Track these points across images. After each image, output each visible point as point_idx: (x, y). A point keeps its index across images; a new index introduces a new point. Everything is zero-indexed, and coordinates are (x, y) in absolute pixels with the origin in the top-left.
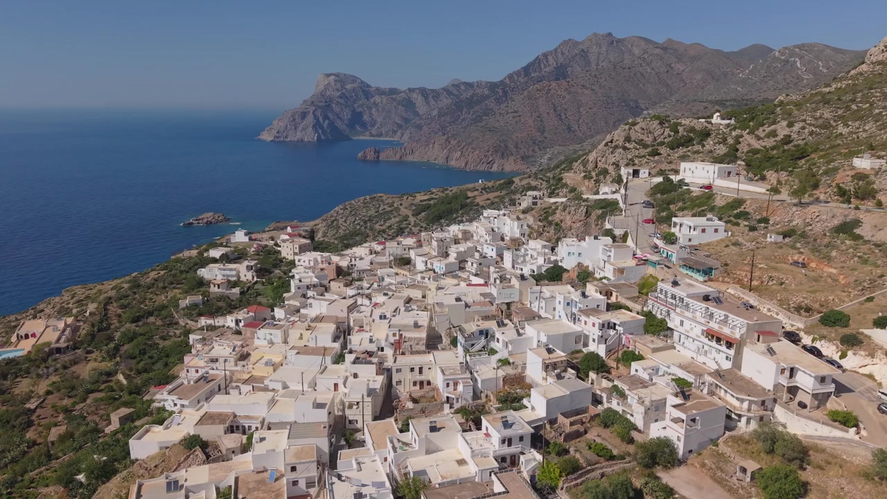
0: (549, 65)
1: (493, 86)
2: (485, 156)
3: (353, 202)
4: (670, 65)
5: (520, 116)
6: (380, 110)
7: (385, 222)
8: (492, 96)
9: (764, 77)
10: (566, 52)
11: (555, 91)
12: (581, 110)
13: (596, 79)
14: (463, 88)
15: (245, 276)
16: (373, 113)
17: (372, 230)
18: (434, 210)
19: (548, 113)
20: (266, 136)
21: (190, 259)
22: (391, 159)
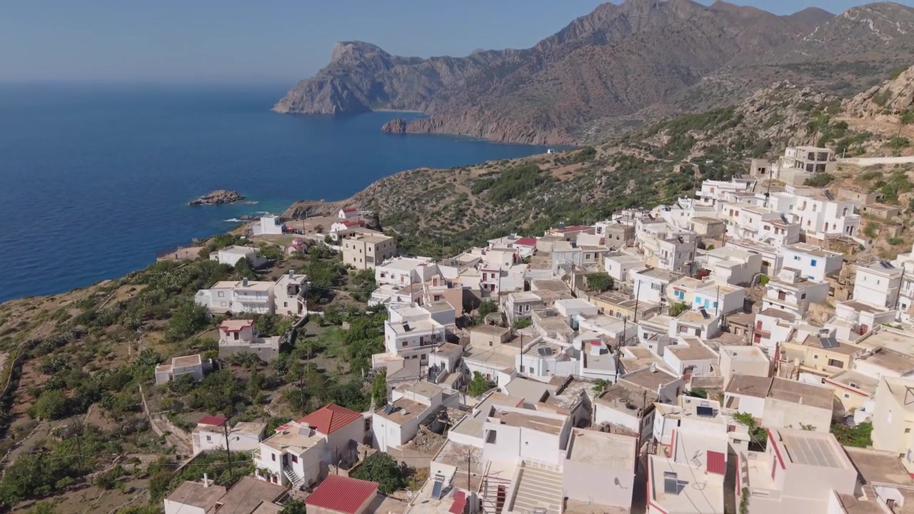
0: (585, 31)
1: (524, 54)
2: (526, 128)
3: (392, 177)
4: (722, 29)
5: (561, 84)
6: (402, 79)
7: (438, 201)
8: (525, 64)
9: (832, 40)
10: (604, 17)
11: (598, 56)
12: (629, 77)
13: (643, 44)
14: (490, 56)
15: (285, 304)
16: (394, 83)
17: (422, 212)
18: (500, 186)
19: (592, 81)
20: (281, 108)
21: (187, 265)
22: (418, 132)
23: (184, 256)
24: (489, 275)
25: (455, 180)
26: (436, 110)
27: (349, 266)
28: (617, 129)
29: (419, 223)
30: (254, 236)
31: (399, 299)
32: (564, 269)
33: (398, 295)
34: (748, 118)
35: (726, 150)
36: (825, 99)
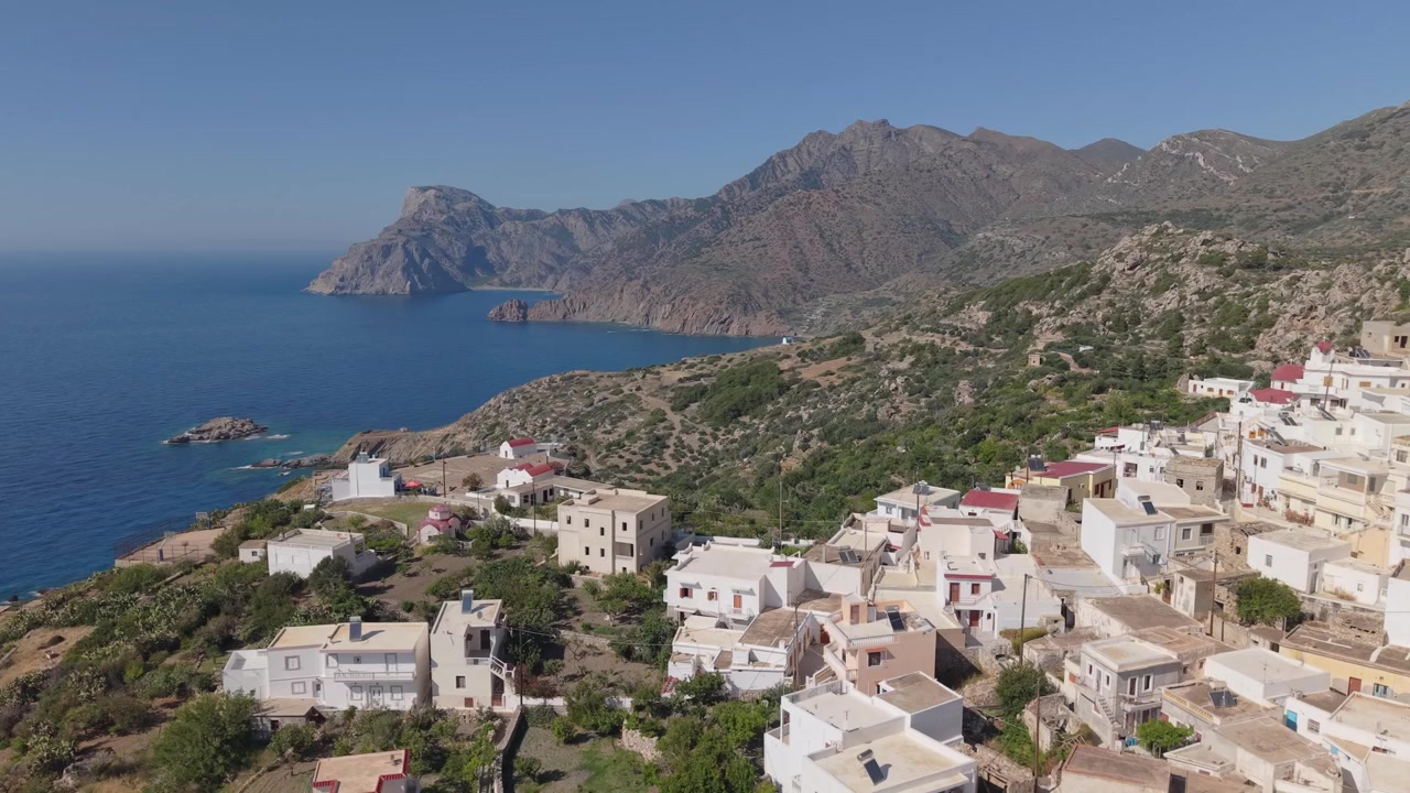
0: (789, 171)
1: (701, 204)
2: (717, 311)
3: (527, 387)
4: (989, 167)
5: (764, 246)
6: (515, 243)
7: (614, 424)
8: (705, 219)
9: (1150, 182)
10: (816, 151)
11: (817, 206)
12: (864, 235)
13: (880, 187)
14: (649, 209)
15: (460, 682)
16: (503, 248)
17: (590, 443)
18: (719, 397)
19: (811, 241)
20: (321, 287)
21: (187, 573)
22: (547, 319)
23: (180, 552)
24: (965, 587)
25: (638, 389)
26: (571, 287)
27: (574, 567)
28: (855, 312)
29: (586, 462)
30: (334, 503)
31: (752, 659)
32: (1138, 566)
33: (748, 647)
34: (1118, 281)
35: (1098, 330)
36: (1243, 249)
